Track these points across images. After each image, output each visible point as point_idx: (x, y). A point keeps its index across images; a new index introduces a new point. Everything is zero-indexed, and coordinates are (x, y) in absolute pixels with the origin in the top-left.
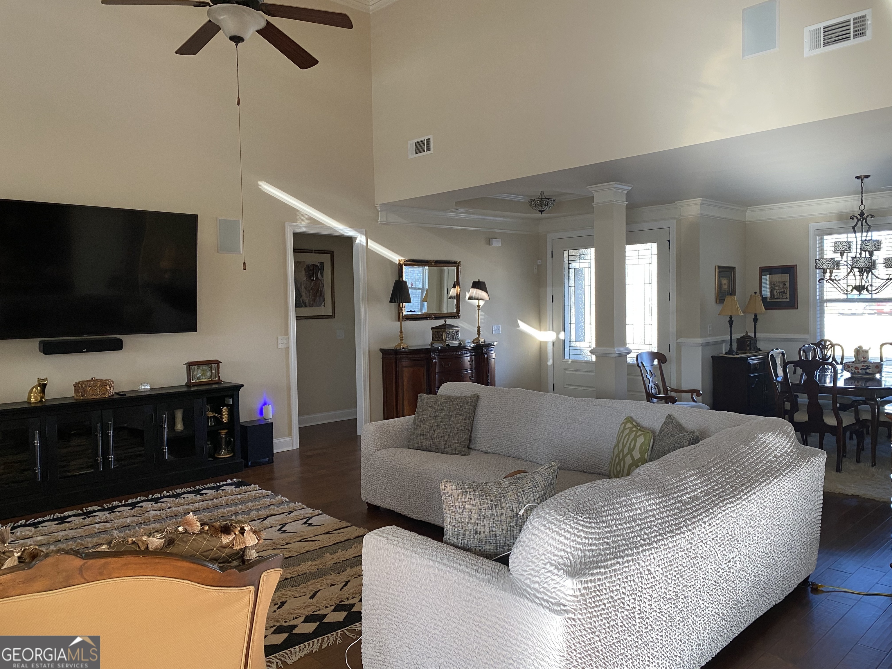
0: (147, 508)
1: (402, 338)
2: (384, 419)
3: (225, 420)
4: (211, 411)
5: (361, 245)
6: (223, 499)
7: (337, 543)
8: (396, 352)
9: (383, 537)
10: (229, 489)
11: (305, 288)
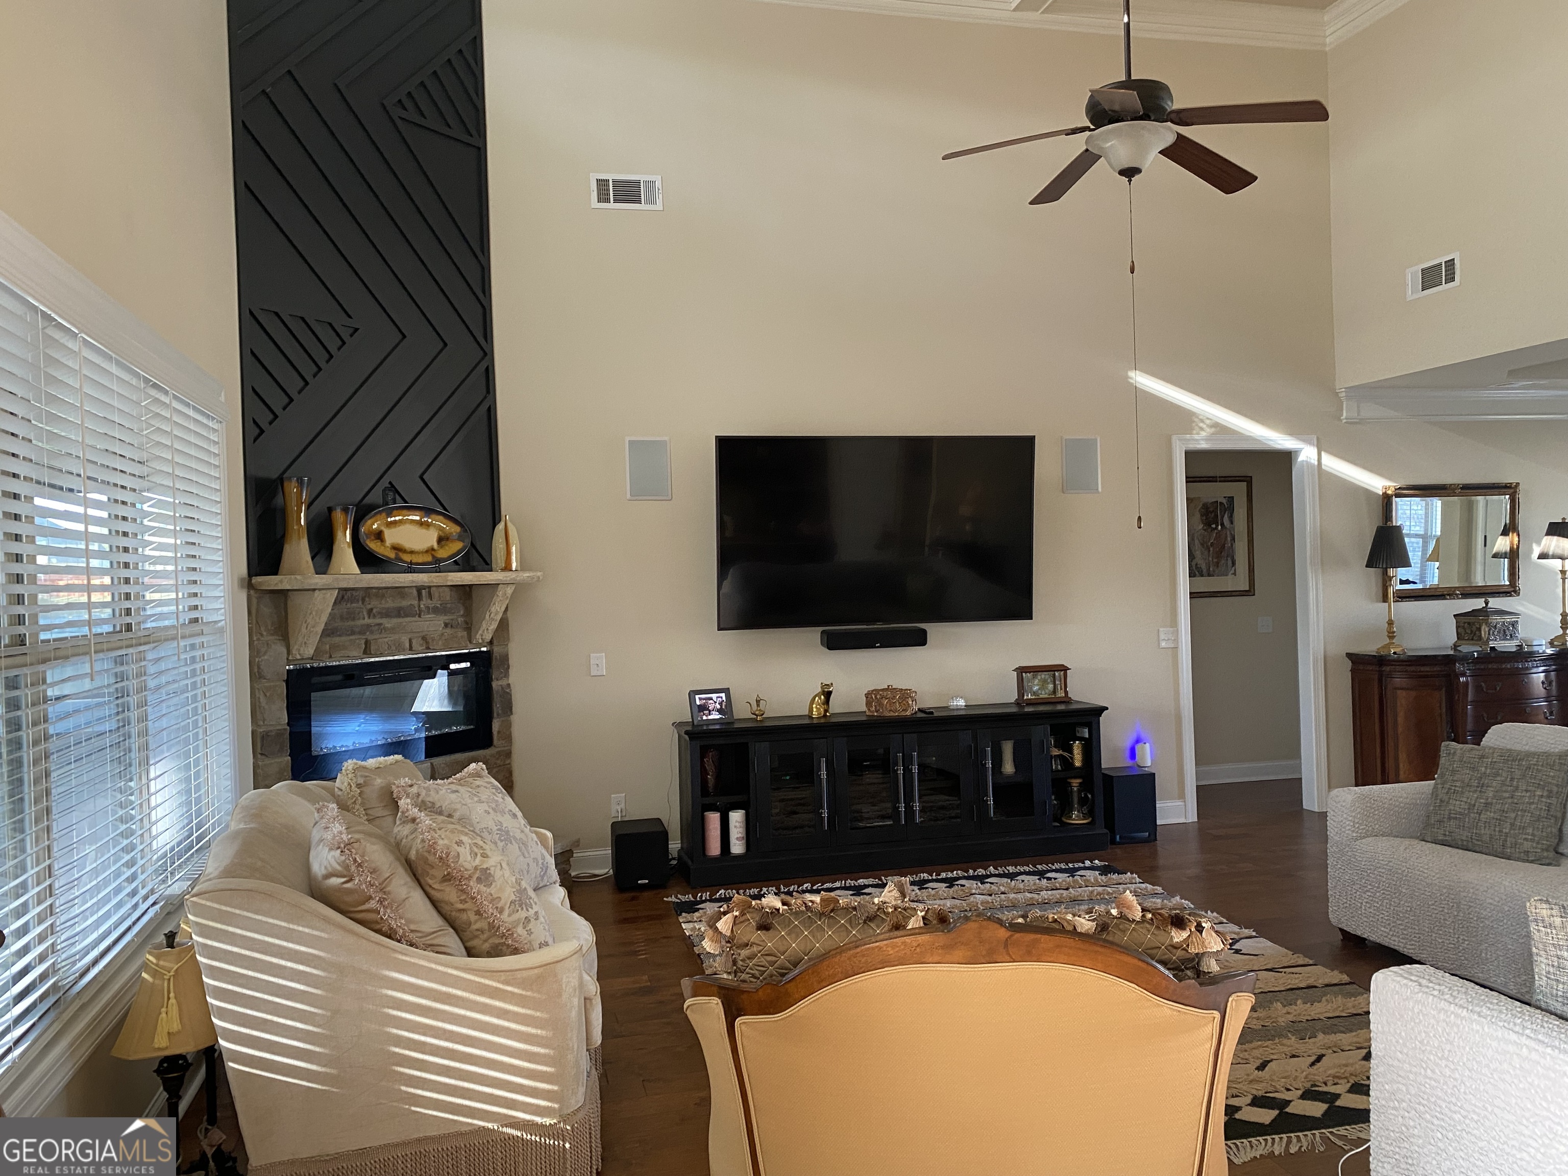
0: (971, 889)
1: (1391, 635)
2: (1357, 785)
3: (1078, 764)
4: (1055, 747)
5: (1308, 464)
6: (1085, 891)
7: (1292, 989)
8: (1380, 661)
9: (1411, 980)
10: (1091, 875)
11: (1202, 545)
